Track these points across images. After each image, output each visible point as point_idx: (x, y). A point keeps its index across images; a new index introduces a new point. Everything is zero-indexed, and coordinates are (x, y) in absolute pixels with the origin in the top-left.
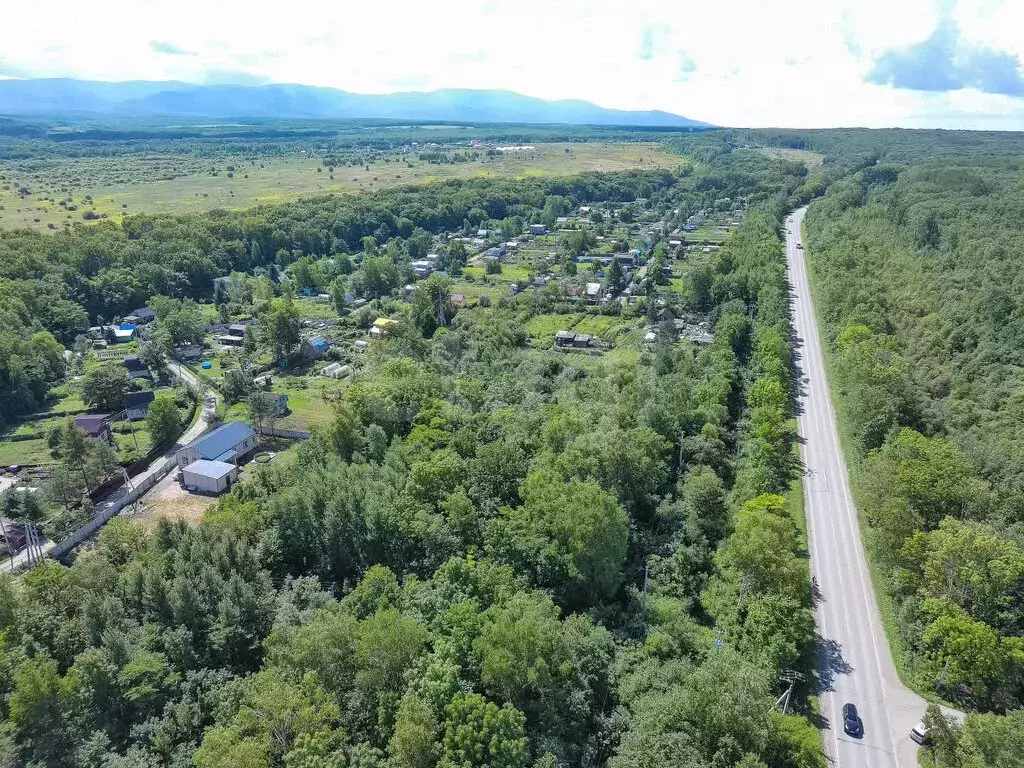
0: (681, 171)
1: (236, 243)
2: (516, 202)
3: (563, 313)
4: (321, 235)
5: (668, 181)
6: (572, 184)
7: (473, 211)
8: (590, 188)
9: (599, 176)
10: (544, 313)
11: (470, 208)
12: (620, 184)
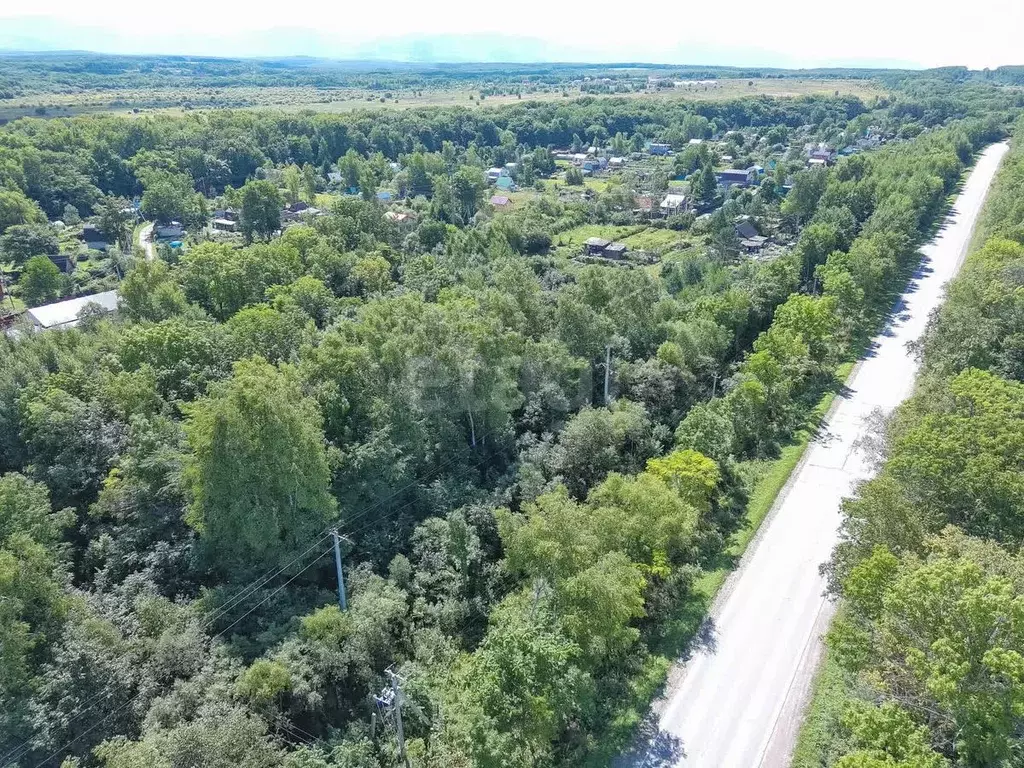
0: (879, 102)
1: (304, 139)
2: (648, 120)
3: (620, 224)
4: (403, 140)
5: (854, 108)
6: (727, 106)
7: (591, 128)
8: (748, 112)
9: (766, 100)
10: (598, 223)
11: (588, 125)
12: (789, 109)
